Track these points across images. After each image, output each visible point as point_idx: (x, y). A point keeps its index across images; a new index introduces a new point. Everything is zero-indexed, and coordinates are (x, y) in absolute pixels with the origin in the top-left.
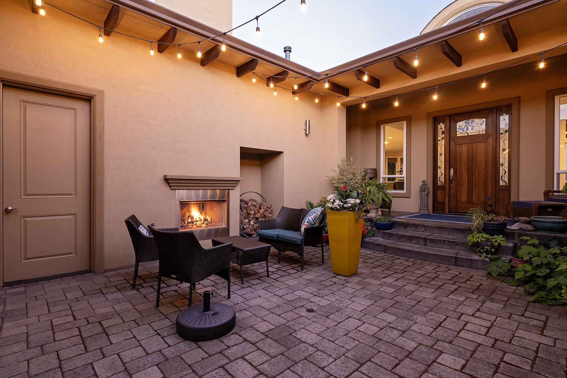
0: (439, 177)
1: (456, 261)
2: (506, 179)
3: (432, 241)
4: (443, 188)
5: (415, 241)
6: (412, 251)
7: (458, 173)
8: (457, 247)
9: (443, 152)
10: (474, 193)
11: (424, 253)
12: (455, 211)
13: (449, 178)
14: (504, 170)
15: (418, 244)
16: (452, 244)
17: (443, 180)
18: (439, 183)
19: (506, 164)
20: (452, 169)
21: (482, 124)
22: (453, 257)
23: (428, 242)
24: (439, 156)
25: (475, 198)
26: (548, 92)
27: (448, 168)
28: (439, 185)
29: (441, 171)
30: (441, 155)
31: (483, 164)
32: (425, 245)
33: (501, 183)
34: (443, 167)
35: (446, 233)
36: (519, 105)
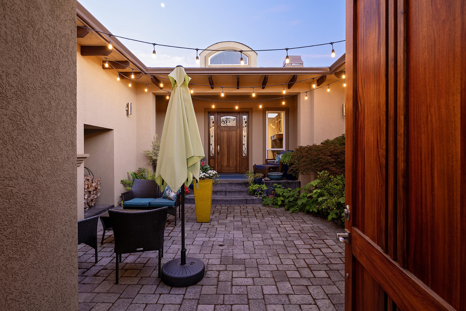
0: (211, 151)
1: (247, 202)
2: (246, 152)
3: (229, 192)
4: (214, 158)
5: (219, 194)
6: (222, 200)
7: (222, 148)
8: (243, 194)
9: (214, 135)
10: (231, 161)
11: (230, 200)
12: (220, 172)
13: (218, 152)
14: (245, 147)
15: (221, 195)
16: (240, 192)
17: (213, 152)
18: (211, 155)
19: (246, 145)
20: (219, 146)
21: (234, 120)
22: (245, 200)
23: (227, 193)
24: (211, 137)
25: (231, 163)
26: (263, 108)
27: (216, 145)
28: (211, 156)
29: (212, 147)
30: (212, 136)
31: (235, 143)
32: (226, 195)
33: (244, 155)
34: (213, 145)
35: (233, 186)
36: (252, 113)
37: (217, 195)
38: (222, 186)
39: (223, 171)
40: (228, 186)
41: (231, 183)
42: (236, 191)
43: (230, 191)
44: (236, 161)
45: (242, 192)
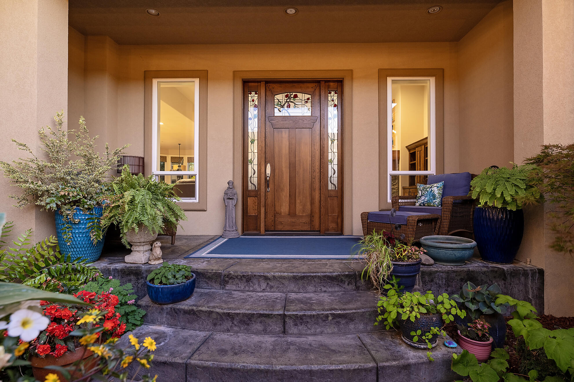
0: (249, 176)
1: (378, 379)
2: (335, 180)
4: (256, 194)
5: (257, 326)
7: (277, 171)
8: (352, 326)
9: (256, 138)
10: (298, 201)
12: (273, 228)
13: (266, 179)
14: (333, 168)
15: (265, 332)
16: (341, 320)
17: (255, 180)
18: (250, 187)
19: (336, 162)
20: (269, 166)
21: (307, 102)
22: (370, 370)
23: (290, 322)
24: (250, 143)
25: (299, 207)
26: (380, 71)
27: (263, 163)
28: (250, 188)
29: (253, 168)
30: (253, 142)
31: (309, 159)
32: (284, 332)
33: (330, 187)
34: (256, 162)
36: (352, 82)
37: (248, 331)
38: (271, 287)
39: (280, 227)
40: (292, 286)
41: (303, 278)
42: (327, 316)
43: (301, 317)
44: (312, 203)
45: (348, 318)
